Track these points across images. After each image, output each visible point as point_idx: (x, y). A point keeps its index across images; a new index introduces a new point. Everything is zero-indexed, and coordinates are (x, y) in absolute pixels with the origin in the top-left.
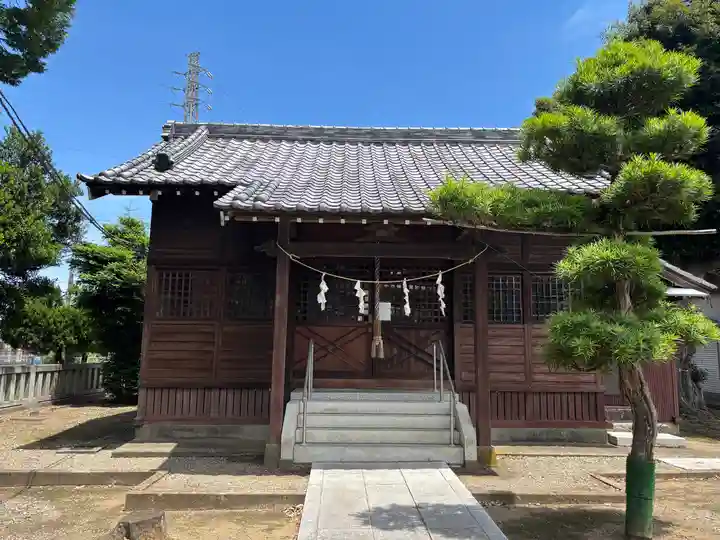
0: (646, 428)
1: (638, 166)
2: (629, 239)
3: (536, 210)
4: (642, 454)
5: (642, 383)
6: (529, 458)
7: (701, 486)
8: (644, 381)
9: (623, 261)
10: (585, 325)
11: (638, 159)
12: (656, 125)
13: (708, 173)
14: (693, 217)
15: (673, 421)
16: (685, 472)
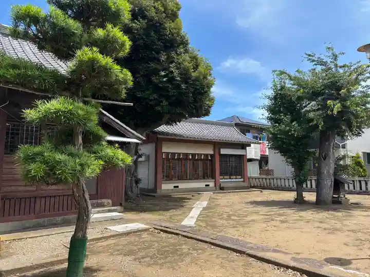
0: (84, 218)
1: (86, 53)
2: (85, 103)
3: (17, 72)
4: (80, 235)
5: (84, 191)
6: (30, 239)
7: (124, 240)
8: (85, 189)
9: (70, 112)
10: (41, 154)
11: (86, 49)
12: (100, 32)
13: (130, 71)
14: (124, 96)
15: (121, 205)
16: (117, 233)
